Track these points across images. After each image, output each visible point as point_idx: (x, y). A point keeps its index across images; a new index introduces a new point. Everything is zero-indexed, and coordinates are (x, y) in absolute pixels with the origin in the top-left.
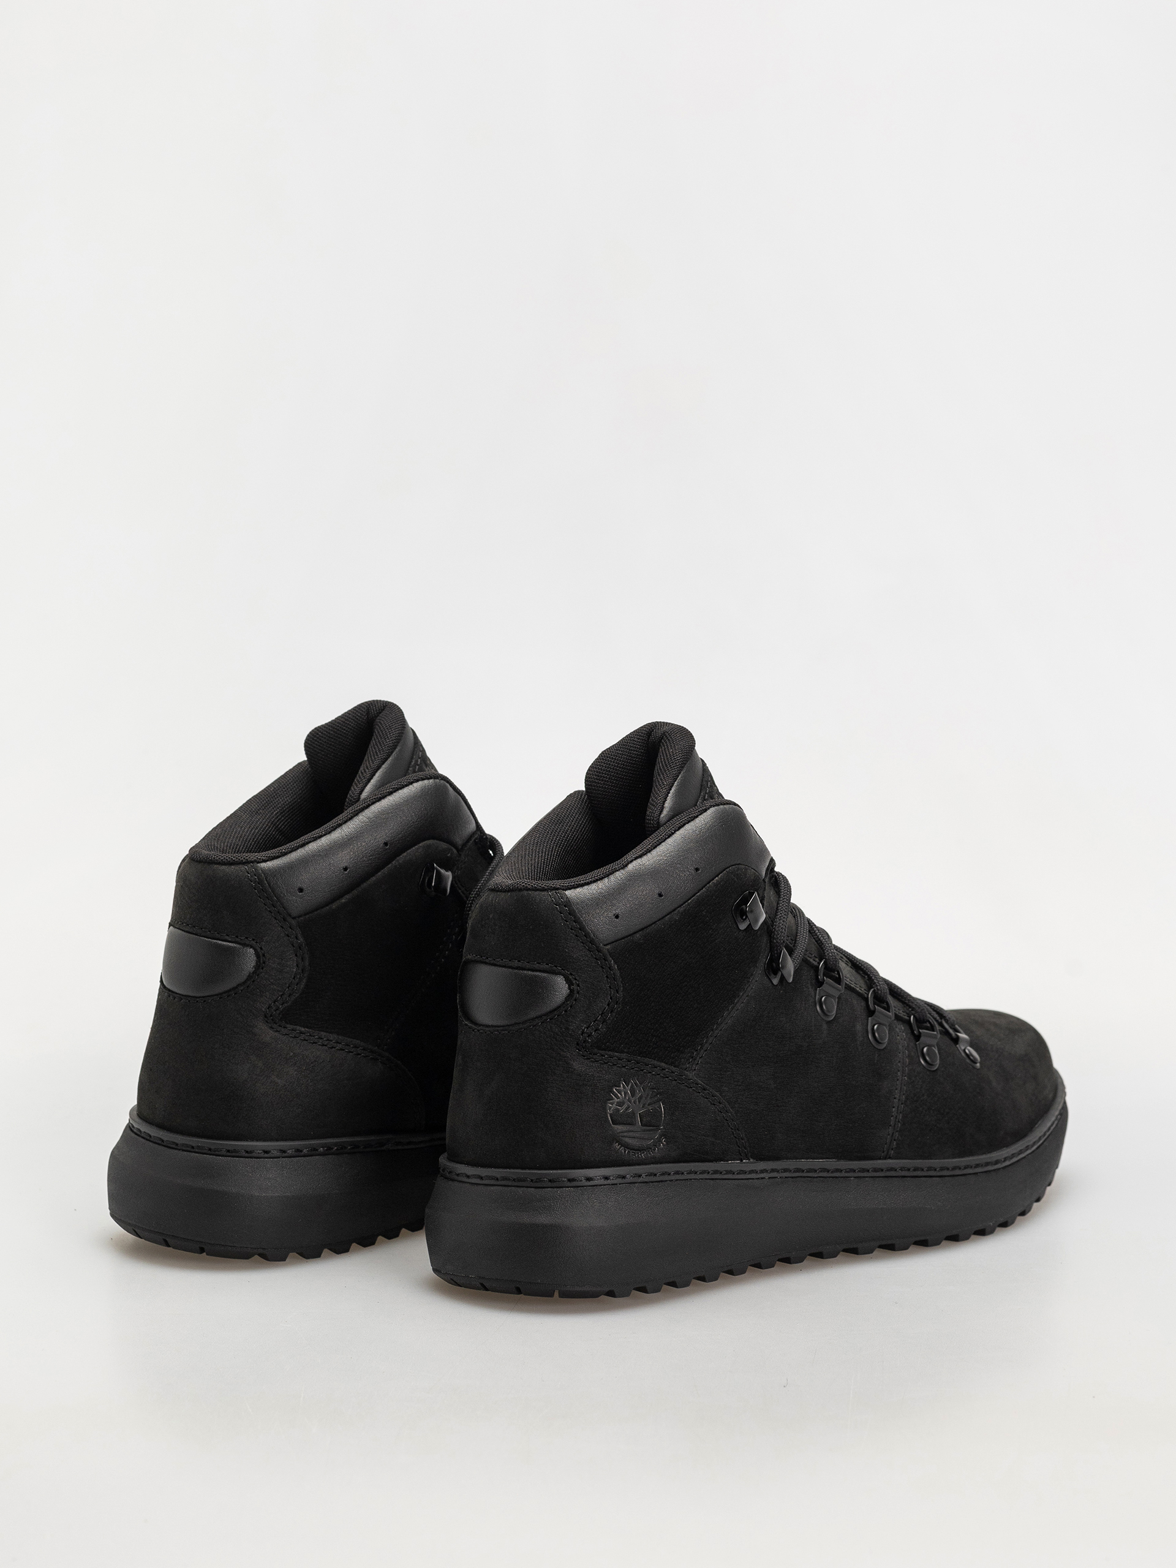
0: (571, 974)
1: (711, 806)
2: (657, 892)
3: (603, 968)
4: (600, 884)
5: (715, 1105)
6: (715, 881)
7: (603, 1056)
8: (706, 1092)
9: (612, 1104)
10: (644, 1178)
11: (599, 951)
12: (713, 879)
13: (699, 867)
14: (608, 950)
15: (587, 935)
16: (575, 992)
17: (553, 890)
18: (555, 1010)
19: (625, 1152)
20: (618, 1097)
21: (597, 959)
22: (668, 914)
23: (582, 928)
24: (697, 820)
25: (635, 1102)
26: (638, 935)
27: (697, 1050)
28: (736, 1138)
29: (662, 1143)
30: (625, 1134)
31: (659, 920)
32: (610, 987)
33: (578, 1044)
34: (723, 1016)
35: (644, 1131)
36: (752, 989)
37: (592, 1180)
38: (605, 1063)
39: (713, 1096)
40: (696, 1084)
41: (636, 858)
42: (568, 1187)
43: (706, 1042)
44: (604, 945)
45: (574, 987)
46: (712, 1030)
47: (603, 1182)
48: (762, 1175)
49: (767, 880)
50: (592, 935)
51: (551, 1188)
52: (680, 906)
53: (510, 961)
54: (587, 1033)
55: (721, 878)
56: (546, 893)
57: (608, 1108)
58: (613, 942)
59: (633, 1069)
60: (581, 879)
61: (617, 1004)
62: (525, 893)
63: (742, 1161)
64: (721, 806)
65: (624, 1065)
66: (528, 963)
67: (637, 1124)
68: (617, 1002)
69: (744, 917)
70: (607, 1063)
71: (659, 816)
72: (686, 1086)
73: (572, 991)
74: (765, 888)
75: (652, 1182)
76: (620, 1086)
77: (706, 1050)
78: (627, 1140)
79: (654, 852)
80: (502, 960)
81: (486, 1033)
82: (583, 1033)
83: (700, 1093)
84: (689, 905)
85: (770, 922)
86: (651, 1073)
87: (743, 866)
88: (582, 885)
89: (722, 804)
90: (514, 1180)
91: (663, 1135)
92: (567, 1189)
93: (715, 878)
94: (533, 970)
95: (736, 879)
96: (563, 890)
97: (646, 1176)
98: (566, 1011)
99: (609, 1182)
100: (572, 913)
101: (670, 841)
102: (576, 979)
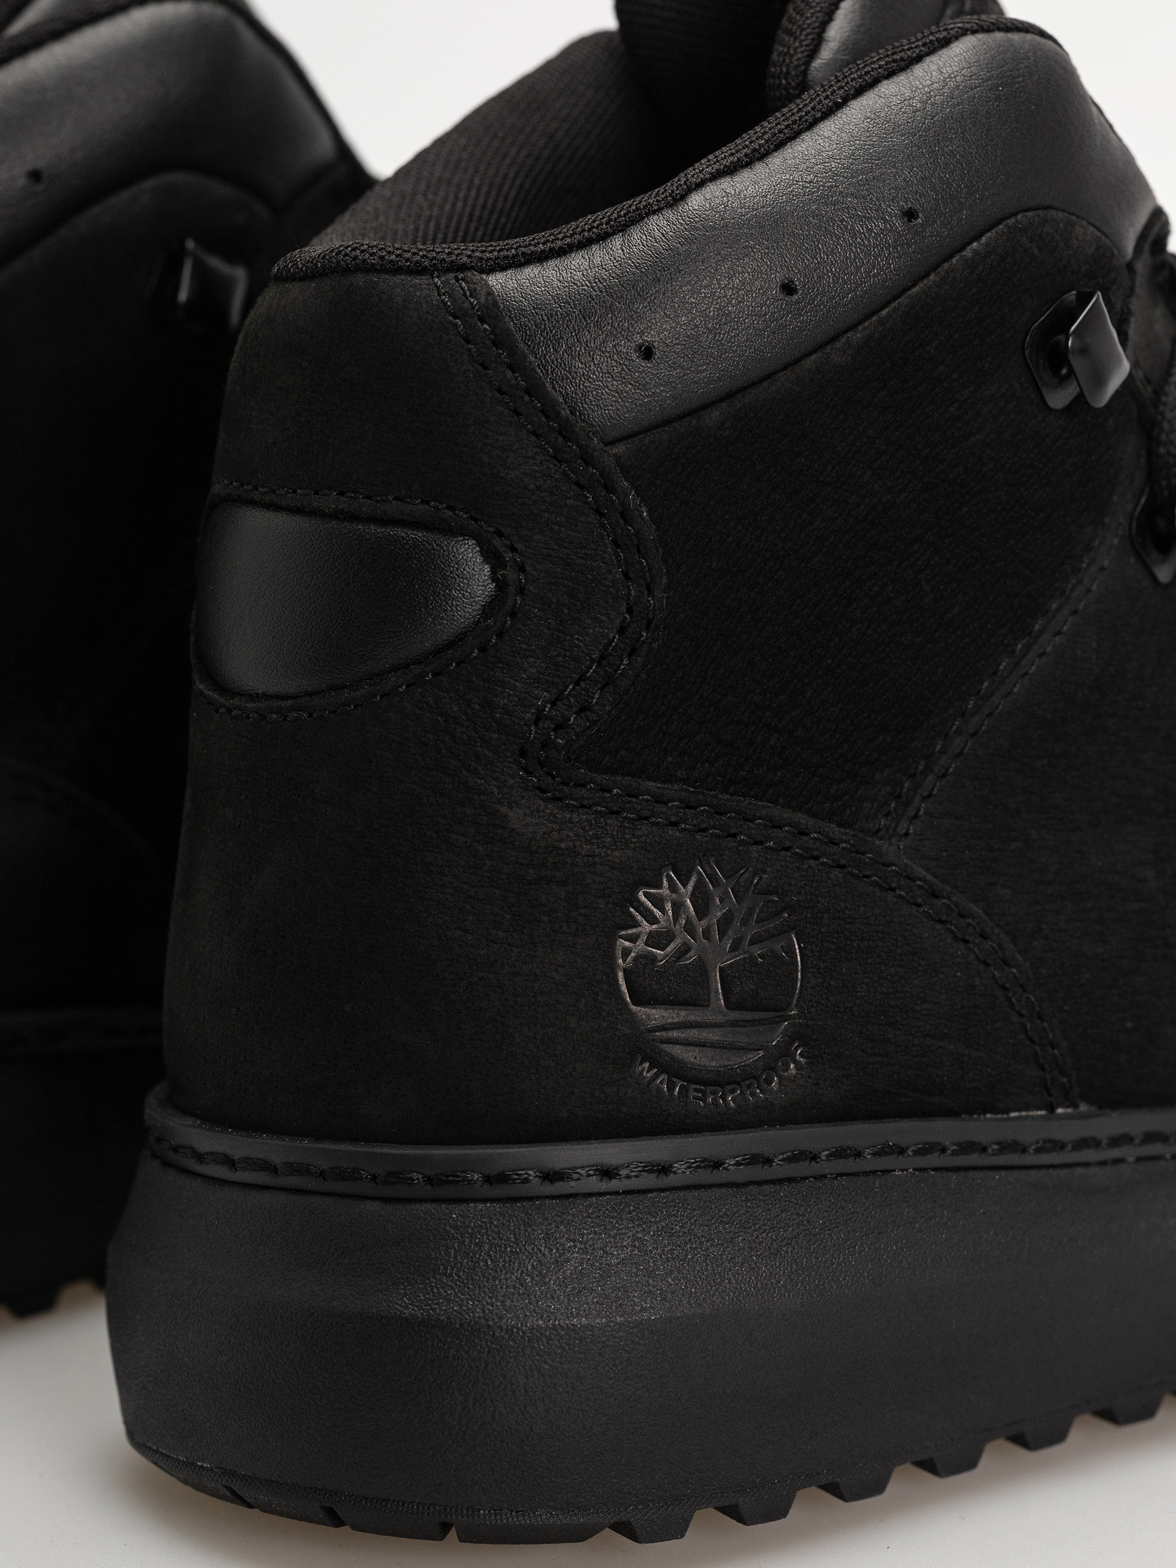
0: (500, 534)
1: (964, 32)
2: (778, 277)
3: (601, 515)
4: (598, 255)
5: (966, 942)
6: (968, 253)
7: (604, 789)
8: (939, 903)
9: (633, 939)
10: (733, 1172)
11: (588, 461)
12: (963, 248)
13: (917, 207)
14: (618, 458)
15: (549, 410)
16: (511, 589)
17: (449, 270)
18: (450, 645)
19: (671, 1089)
20: (652, 919)
21: (581, 487)
22: (814, 351)
23: (534, 389)
24: (918, 70)
25: (707, 934)
26: (715, 414)
27: (913, 776)
28: (1033, 1042)
29: (795, 1062)
30: (675, 1034)
31: (785, 367)
32: (625, 575)
33: (523, 753)
34: (995, 673)
35: (734, 1024)
36: (1088, 591)
37: (562, 1180)
38: (612, 812)
39: (961, 915)
40: (908, 878)
41: (715, 177)
42: (485, 1201)
43: (942, 752)
44: (607, 444)
45: (511, 574)
46: (963, 715)
47: (595, 1184)
48: (1116, 1153)
49: (1140, 267)
50: (565, 413)
51: (433, 1201)
52: (853, 327)
53: (316, 493)
54: (551, 719)
55: (987, 244)
56: (424, 280)
57: (619, 953)
58: (634, 435)
59: (704, 830)
60: (541, 240)
61: (648, 628)
62: (360, 279)
63: (1051, 1109)
64: (999, 36)
65: (673, 819)
66: (368, 497)
67: (713, 1000)
68: (649, 622)
69: (1064, 371)
70: (617, 813)
71: (808, 64)
72: (876, 884)
73: (501, 585)
74: (1132, 289)
75: (759, 1183)
76: (660, 886)
77: (944, 775)
78: (677, 1051)
79: (776, 161)
80: (295, 492)
81: (248, 717)
82: (538, 719)
83: (919, 905)
84: (881, 322)
85: (1147, 392)
86: (761, 843)
87: (1060, 214)
88: (541, 258)
89: (999, 29)
90: (322, 1174)
91: (791, 1038)
92: (480, 1206)
93: (970, 242)
94: (383, 522)
95: (1036, 252)
96: (482, 272)
97: (738, 1164)
98: (483, 649)
99: (614, 1184)
100: (501, 339)
101: (828, 128)
102: (513, 549)
